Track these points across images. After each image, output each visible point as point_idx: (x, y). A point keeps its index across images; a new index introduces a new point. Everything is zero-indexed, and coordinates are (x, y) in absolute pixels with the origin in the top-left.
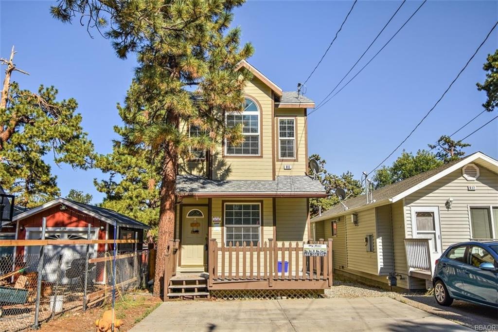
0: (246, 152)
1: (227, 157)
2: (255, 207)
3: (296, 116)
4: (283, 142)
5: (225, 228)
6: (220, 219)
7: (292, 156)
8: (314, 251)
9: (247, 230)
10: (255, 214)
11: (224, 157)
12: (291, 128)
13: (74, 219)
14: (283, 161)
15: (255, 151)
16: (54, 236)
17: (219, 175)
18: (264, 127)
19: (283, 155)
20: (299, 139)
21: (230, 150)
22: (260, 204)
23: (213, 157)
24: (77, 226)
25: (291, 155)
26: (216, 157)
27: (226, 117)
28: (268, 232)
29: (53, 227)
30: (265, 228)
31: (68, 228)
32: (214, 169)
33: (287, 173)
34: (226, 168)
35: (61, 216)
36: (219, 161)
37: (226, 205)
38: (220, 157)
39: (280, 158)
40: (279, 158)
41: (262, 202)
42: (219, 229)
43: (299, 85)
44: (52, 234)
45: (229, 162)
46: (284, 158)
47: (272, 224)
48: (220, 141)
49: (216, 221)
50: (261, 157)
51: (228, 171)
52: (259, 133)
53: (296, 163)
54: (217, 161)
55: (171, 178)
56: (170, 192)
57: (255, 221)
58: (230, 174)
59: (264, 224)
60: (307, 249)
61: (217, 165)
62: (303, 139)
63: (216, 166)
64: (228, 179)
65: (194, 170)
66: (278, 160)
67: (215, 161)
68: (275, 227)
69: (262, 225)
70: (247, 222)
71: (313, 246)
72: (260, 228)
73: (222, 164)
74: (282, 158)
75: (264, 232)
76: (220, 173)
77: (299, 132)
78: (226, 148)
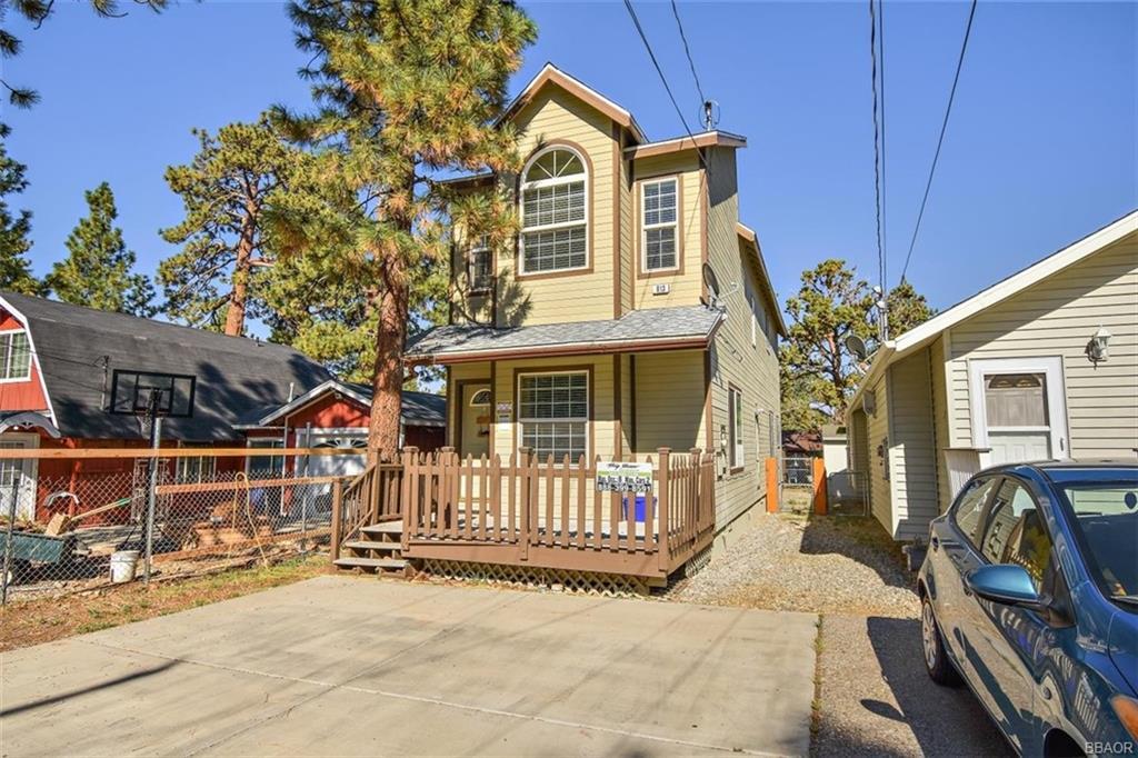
0: (562, 263)
1: (523, 279)
2: (580, 380)
3: (682, 172)
4: (652, 234)
5: (520, 427)
6: (511, 408)
7: (673, 264)
8: (620, 478)
9: (563, 428)
10: (579, 395)
11: (518, 279)
12: (670, 201)
13: (357, 414)
14: (649, 276)
15: (580, 261)
16: (333, 442)
17: (509, 317)
18: (596, 205)
19: (652, 263)
20: (687, 223)
21: (530, 265)
22: (587, 372)
23: (498, 281)
24: (361, 425)
25: (669, 261)
26: (503, 281)
27: (522, 194)
28: (604, 433)
29: (329, 427)
30: (597, 424)
31: (348, 430)
32: (500, 304)
33: (660, 303)
34: (520, 300)
35: (340, 409)
36: (509, 289)
37: (523, 379)
38: (510, 278)
39: (644, 270)
40: (643, 272)
41: (590, 367)
42: (508, 426)
43: (708, 105)
44: (331, 439)
45: (528, 287)
46: (654, 270)
47: (613, 416)
48: (510, 247)
49: (504, 411)
50: (591, 271)
51: (526, 306)
52: (586, 220)
53: (679, 278)
54: (506, 288)
55: (388, 326)
56: (387, 355)
57: (579, 411)
58: (530, 314)
59: (596, 417)
60: (604, 473)
61: (507, 296)
62: (697, 221)
63: (503, 297)
64: (525, 323)
65: (479, 312)
66: (640, 277)
67: (502, 289)
68: (618, 422)
69: (592, 419)
70: (561, 412)
71: (617, 467)
72: (587, 425)
73: (515, 292)
74: (648, 271)
75: (596, 432)
76: (510, 311)
77: (686, 207)
78: (521, 258)
